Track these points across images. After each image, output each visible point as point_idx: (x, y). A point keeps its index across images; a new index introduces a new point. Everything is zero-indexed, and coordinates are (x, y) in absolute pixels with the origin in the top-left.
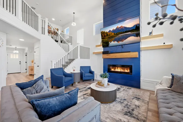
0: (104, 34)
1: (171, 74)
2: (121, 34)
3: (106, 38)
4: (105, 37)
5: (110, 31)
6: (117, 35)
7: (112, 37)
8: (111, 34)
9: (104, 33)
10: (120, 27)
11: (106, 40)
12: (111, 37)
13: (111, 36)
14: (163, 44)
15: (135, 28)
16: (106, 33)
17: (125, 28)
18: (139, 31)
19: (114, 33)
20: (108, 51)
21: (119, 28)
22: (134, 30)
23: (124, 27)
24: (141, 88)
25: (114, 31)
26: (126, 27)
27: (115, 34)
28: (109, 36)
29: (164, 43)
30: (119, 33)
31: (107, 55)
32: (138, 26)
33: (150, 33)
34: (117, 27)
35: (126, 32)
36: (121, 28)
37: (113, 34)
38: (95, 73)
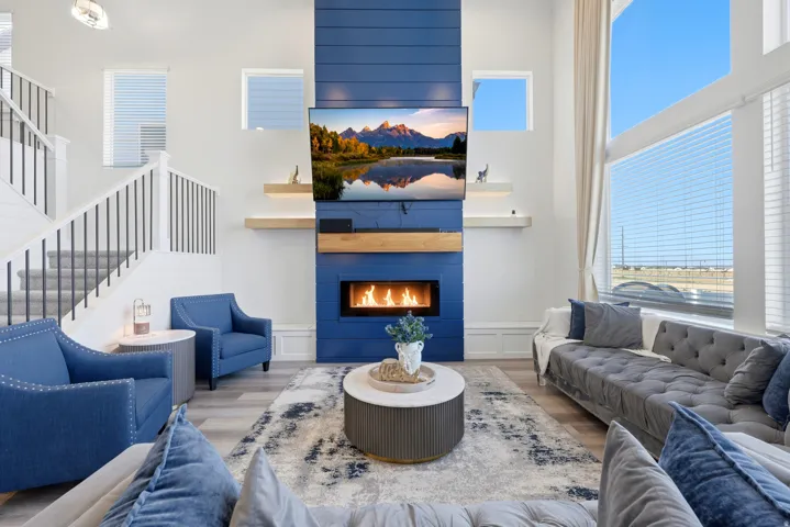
0: (320, 141)
1: (570, 300)
2: (398, 154)
3: (327, 159)
4: (325, 155)
5: (350, 132)
6: (381, 154)
7: (360, 160)
8: (356, 146)
9: (322, 133)
10: (394, 128)
11: (330, 169)
12: (354, 158)
13: (352, 153)
14: (510, 215)
15: (450, 145)
16: (329, 136)
17: (417, 136)
18: (465, 159)
19: (370, 148)
20: (350, 221)
21: (391, 130)
22: (447, 150)
23: (411, 131)
24: (465, 357)
25: (366, 136)
26: (419, 134)
27: (371, 151)
28: (345, 155)
29: (514, 212)
30: (388, 151)
31: (343, 239)
32: (462, 140)
33: (480, 173)
34: (383, 125)
35: (418, 152)
36: (399, 132)
37: (362, 148)
38: (274, 327)
